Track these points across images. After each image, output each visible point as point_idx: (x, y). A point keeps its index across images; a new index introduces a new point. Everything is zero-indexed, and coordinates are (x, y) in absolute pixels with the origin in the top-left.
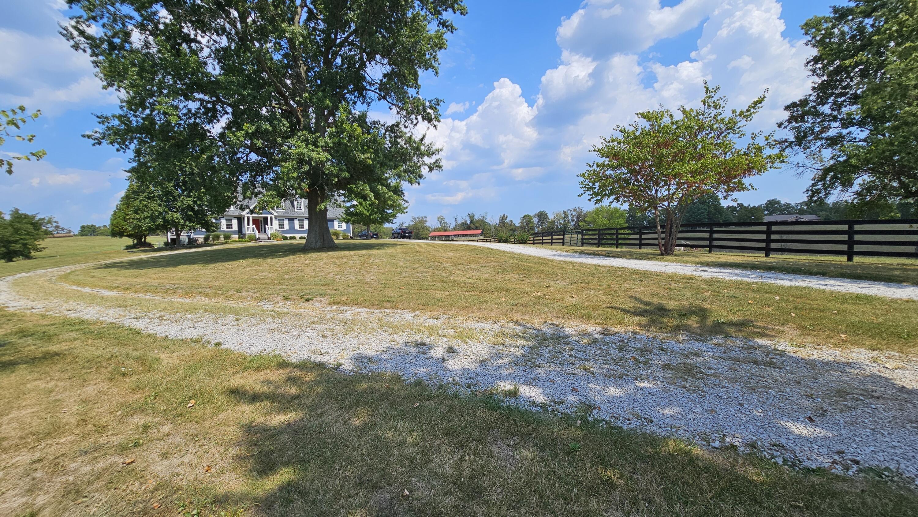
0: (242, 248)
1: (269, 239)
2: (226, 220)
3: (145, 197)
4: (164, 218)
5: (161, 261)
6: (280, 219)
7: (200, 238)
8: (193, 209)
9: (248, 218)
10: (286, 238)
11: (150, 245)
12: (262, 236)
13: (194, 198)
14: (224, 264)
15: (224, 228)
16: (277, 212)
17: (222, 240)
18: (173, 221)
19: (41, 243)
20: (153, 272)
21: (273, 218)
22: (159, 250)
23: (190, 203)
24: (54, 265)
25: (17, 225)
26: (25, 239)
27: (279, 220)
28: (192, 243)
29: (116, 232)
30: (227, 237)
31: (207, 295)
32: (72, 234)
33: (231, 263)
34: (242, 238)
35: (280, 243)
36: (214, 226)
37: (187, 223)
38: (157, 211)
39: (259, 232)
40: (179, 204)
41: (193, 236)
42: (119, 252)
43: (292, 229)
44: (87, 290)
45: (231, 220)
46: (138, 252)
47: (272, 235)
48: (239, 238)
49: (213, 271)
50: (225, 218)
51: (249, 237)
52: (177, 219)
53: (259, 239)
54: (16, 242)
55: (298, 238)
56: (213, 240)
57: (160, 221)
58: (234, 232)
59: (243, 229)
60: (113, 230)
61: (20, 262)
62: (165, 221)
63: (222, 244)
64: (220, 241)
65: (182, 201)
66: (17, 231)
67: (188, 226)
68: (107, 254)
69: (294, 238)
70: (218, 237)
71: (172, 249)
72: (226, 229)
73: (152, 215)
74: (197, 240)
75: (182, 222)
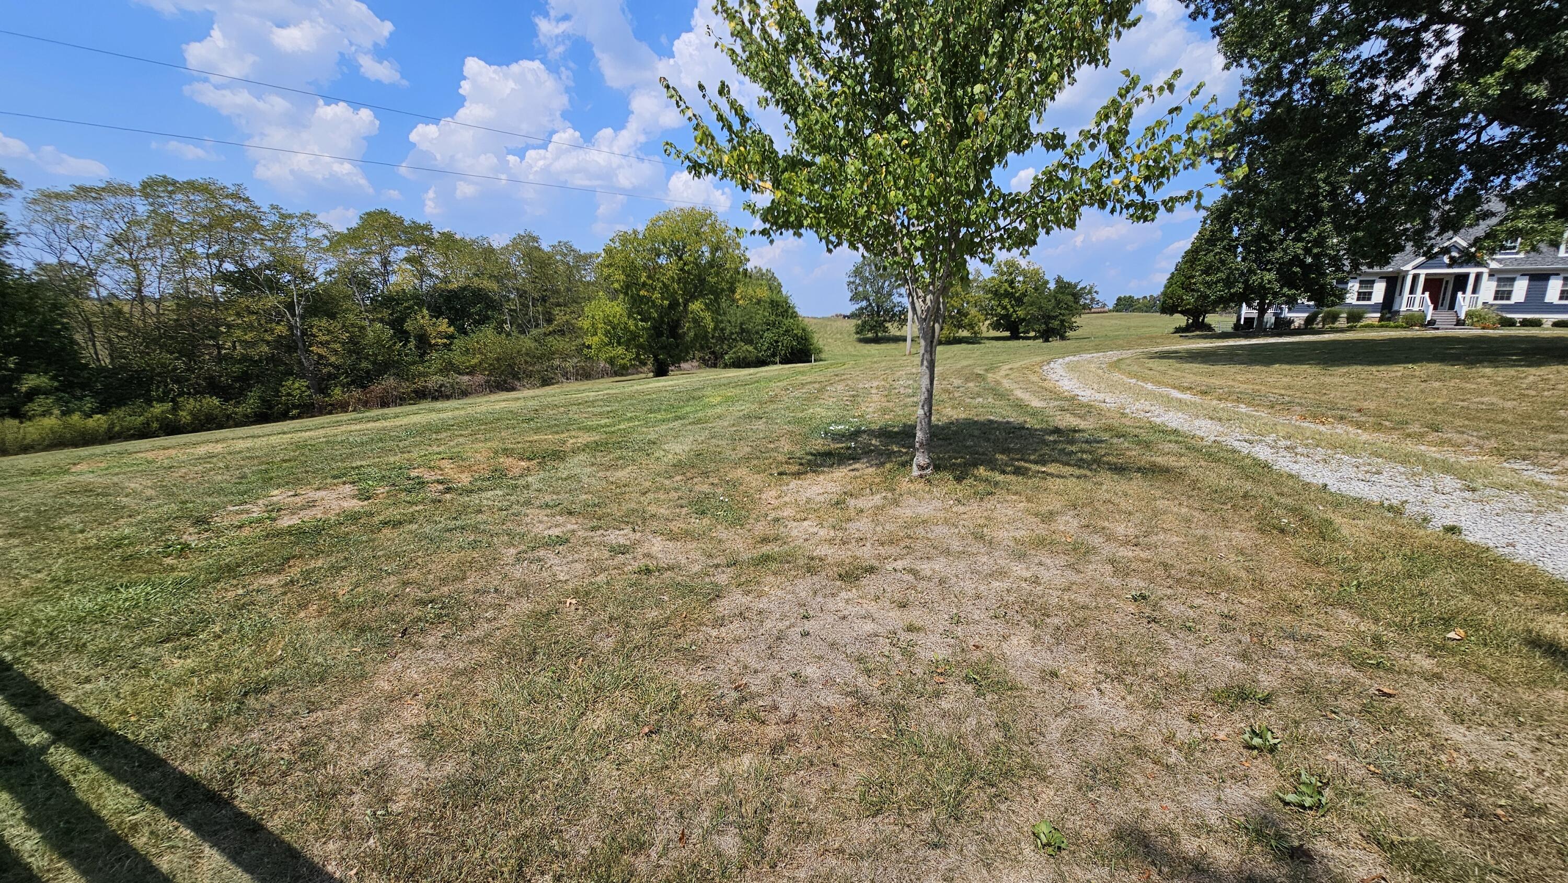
0: (1392, 341)
1: (1460, 323)
2: (1361, 282)
3: (1224, 247)
4: (1246, 282)
5: (1237, 355)
6: (1505, 279)
7: (1298, 318)
8: (1302, 263)
9: (1415, 278)
10: (1511, 323)
11: (1209, 328)
12: (1444, 317)
13: (1308, 242)
14: (1367, 368)
15: (1351, 299)
16: (1499, 261)
17: (1342, 322)
18: (1261, 286)
19: (1078, 320)
20: (1233, 370)
21: (1485, 277)
22: (1225, 335)
23: (1300, 251)
24: (1098, 349)
25: (1060, 296)
26: (1063, 315)
27: (1499, 280)
28: (1283, 327)
29: (1168, 306)
30: (1355, 317)
31: (1359, 425)
32: (1106, 309)
33: (1382, 368)
34: (1389, 319)
35: (1490, 332)
36: (1335, 295)
37: (1285, 290)
38: (1237, 269)
39: (1435, 308)
40: (1278, 255)
41: (1286, 314)
42: (1165, 337)
43: (1535, 300)
44: (1150, 386)
45: (1373, 282)
46: (1193, 337)
47: (1469, 315)
48: (1381, 319)
49: (1347, 381)
50: (1359, 278)
51: (1405, 318)
52: (1269, 282)
53: (1432, 323)
54: (1055, 318)
55: (1548, 324)
56: (1324, 320)
57: (1239, 288)
58: (1374, 308)
59: (1397, 300)
60: (1164, 302)
61: (1055, 343)
62: (1247, 286)
63: (1342, 331)
64: (1337, 325)
65: (1285, 250)
66: (1058, 302)
67: (1284, 295)
68: (1152, 339)
69: (1537, 323)
70: (1335, 317)
71: (1247, 336)
72: (1355, 302)
73: (1228, 277)
74: (1291, 322)
75: (1276, 287)
